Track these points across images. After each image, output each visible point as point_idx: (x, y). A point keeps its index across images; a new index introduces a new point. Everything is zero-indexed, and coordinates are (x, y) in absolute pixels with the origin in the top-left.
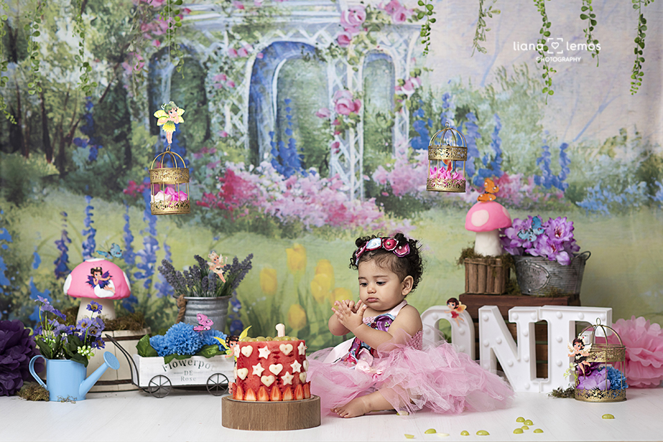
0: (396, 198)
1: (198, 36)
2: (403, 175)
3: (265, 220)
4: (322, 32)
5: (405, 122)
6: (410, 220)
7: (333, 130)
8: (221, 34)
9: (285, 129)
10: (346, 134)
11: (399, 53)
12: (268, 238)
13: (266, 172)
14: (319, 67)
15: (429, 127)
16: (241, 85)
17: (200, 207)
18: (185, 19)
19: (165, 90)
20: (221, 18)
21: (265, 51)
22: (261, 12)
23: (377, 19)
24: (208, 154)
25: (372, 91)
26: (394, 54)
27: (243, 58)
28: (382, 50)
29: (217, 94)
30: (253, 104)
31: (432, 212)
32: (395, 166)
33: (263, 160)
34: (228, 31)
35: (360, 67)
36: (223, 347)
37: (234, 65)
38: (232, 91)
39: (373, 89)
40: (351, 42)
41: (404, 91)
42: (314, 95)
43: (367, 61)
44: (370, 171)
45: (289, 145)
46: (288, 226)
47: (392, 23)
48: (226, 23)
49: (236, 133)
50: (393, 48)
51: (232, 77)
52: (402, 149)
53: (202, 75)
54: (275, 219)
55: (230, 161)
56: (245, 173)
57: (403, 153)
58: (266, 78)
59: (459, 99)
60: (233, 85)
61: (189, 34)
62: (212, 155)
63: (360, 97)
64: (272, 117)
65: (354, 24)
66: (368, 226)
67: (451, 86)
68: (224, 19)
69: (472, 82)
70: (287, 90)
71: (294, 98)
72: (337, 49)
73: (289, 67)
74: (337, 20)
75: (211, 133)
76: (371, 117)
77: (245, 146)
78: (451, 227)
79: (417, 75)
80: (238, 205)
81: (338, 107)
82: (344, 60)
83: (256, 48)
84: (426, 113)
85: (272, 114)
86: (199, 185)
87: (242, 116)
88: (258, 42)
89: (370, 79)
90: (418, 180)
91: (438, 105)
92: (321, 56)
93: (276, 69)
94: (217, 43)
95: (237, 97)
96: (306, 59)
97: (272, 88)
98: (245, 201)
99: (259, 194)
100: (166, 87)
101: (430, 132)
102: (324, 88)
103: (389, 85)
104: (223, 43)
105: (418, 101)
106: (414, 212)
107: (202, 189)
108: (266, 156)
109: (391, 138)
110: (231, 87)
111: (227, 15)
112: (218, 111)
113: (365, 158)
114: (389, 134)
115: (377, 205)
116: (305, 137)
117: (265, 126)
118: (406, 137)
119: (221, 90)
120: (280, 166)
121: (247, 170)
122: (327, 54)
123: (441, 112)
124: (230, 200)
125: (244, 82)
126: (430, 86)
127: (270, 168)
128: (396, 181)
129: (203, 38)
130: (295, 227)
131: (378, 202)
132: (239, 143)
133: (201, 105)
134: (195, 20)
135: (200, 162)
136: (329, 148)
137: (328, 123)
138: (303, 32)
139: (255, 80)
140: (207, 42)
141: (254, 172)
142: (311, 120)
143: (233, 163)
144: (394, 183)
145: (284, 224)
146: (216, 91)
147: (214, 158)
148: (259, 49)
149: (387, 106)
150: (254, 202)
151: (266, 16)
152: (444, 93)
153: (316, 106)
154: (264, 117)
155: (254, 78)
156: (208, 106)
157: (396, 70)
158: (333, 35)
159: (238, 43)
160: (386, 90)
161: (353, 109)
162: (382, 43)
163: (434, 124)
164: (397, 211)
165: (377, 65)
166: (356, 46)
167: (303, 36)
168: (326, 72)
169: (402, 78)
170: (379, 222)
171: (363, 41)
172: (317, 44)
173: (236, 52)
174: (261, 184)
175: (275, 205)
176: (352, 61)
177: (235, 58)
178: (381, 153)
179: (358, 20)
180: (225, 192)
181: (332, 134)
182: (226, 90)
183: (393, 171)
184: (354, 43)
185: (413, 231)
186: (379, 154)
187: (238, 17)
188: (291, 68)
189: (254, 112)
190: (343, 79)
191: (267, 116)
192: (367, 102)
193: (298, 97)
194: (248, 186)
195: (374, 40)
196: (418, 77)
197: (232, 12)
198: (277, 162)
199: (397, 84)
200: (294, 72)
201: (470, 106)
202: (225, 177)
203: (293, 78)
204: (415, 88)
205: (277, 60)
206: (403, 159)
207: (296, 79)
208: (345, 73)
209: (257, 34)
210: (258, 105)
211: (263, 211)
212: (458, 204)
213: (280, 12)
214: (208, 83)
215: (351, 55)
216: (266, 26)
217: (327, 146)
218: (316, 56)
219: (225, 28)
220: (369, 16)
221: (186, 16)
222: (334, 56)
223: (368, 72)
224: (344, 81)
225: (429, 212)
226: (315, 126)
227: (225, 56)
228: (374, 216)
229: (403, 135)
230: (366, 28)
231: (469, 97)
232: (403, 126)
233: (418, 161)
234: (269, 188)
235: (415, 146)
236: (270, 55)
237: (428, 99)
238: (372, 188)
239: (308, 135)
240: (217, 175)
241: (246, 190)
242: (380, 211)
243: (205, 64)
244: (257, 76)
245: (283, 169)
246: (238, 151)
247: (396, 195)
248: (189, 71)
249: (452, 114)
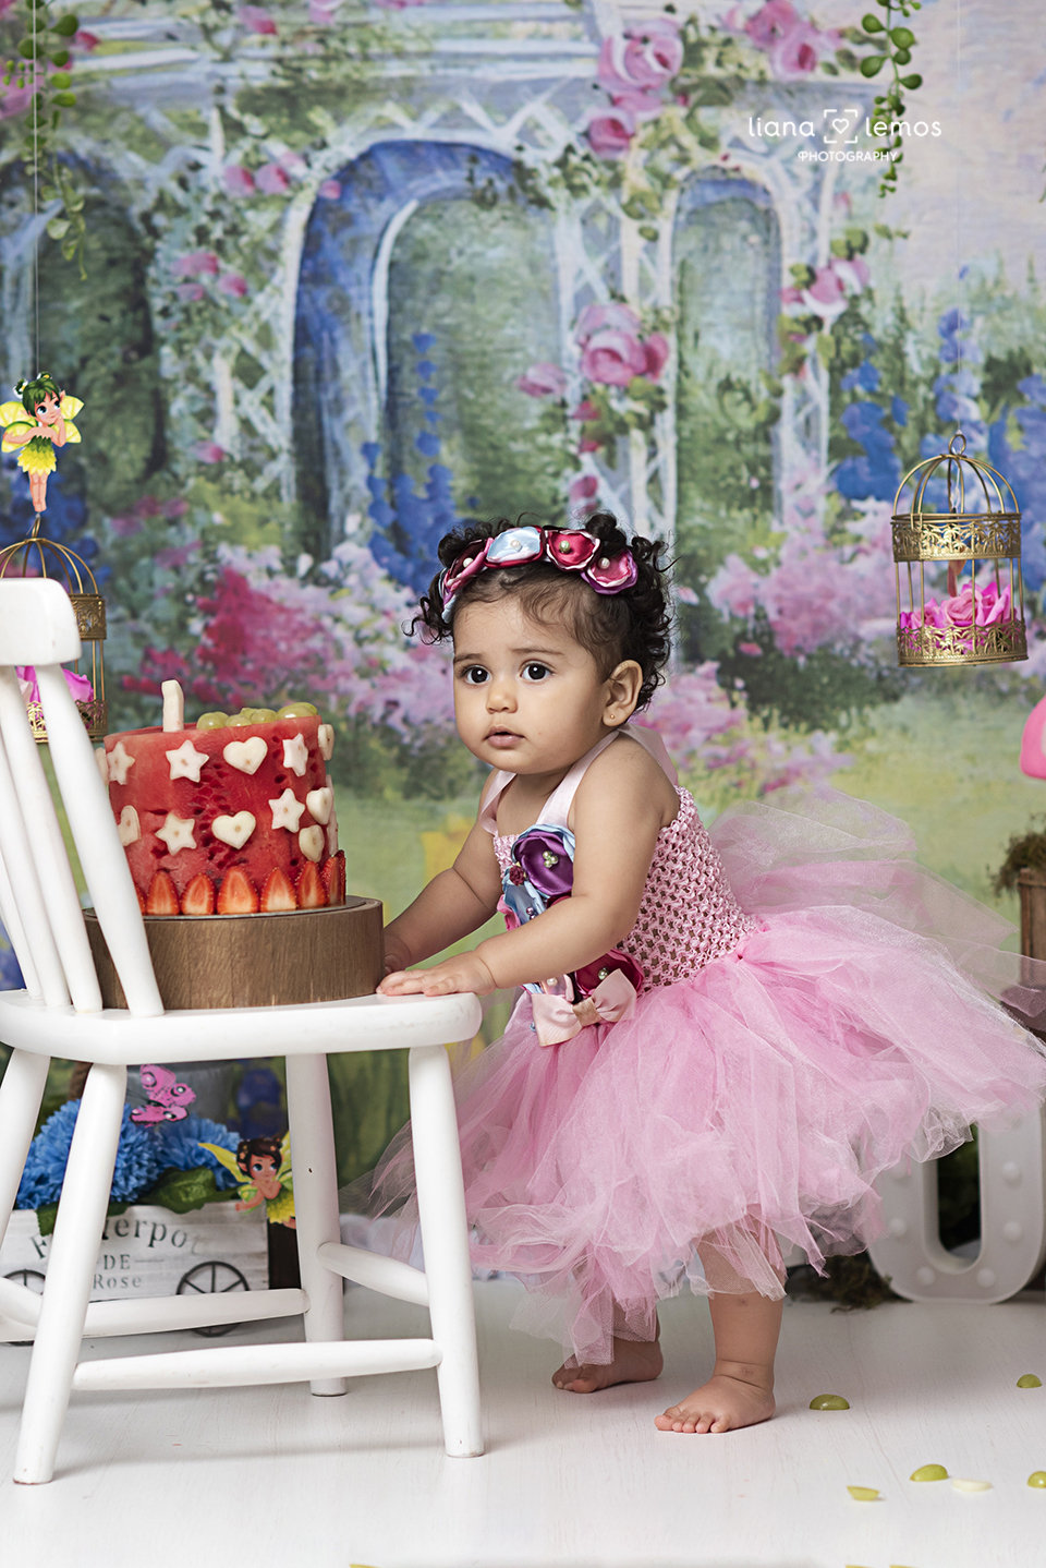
0: (787, 661)
1: (122, 124)
2: (810, 587)
3: (350, 737)
4: (535, 109)
5: (817, 410)
6: (833, 736)
7: (574, 435)
8: (201, 119)
9: (416, 433)
10: (619, 449)
11: (794, 177)
12: (360, 797)
13: (352, 580)
14: (526, 227)
15: (897, 426)
16: (268, 289)
17: (133, 695)
18: (79, 67)
19: (14, 309)
20: (200, 64)
21: (347, 175)
22: (334, 43)
23: (719, 63)
24: (161, 518)
25: (705, 307)
26: (775, 180)
27: (275, 197)
28: (737, 169)
29: (189, 321)
30: (309, 351)
31: (905, 708)
32: (783, 554)
33: (343, 538)
34: (222, 109)
35: (664, 226)
36: (228, 1175)
37: (244, 220)
38: (238, 308)
39: (706, 299)
40: (635, 142)
41: (813, 306)
42: (512, 321)
43: (688, 206)
44: (699, 572)
45: (430, 487)
46: (428, 758)
47: (770, 75)
48: (218, 82)
49: (253, 449)
50: (774, 161)
51: (239, 261)
52: (807, 498)
53: (137, 254)
54: (382, 737)
55: (233, 542)
56: (284, 581)
57: (809, 513)
58: (350, 263)
59: (997, 331)
60: (243, 290)
61: (92, 120)
62: (173, 522)
63: (666, 325)
64: (373, 395)
65: (644, 82)
66: (692, 754)
67: (968, 287)
68: (209, 68)
69: (1038, 275)
70: (419, 305)
71: (446, 330)
72: (587, 165)
73: (425, 228)
74: (586, 70)
75: (170, 449)
76: (701, 394)
77: (284, 492)
78: (971, 758)
79: (854, 250)
80: (262, 687)
81: (593, 358)
82: (611, 204)
83: (317, 165)
84: (885, 377)
85: (371, 384)
86: (130, 623)
87: (271, 392)
88: (324, 145)
89: (698, 265)
90: (861, 601)
91: (926, 352)
92: (533, 189)
93: (382, 234)
94: (186, 150)
95: (255, 328)
96: (485, 201)
97: (370, 297)
98: (283, 675)
99: (332, 652)
100: (16, 295)
101: (899, 442)
102: (544, 295)
103: (762, 284)
104: (206, 149)
105: (859, 337)
106: (846, 708)
107: (139, 637)
108: (352, 523)
109: (768, 462)
110: (236, 294)
111: (218, 56)
112: (193, 375)
113: (682, 528)
114: (762, 450)
115: (723, 685)
116: (478, 461)
117: (348, 426)
118: (818, 460)
119: (201, 304)
120: (399, 557)
121: (291, 571)
122: (552, 183)
123: (937, 375)
124: (234, 671)
125: (276, 280)
126: (898, 288)
127: (366, 565)
128: (787, 605)
129: (139, 131)
130: (451, 762)
131: (725, 677)
132: (261, 484)
133: (133, 355)
134: (112, 72)
135: (133, 548)
136: (561, 497)
137: (559, 412)
138: (473, 109)
139: (315, 271)
140: (152, 144)
141: (315, 578)
142: (501, 404)
143: (242, 550)
144: (780, 612)
145: (414, 752)
146: (186, 310)
147: (180, 531)
148: (326, 169)
149: (754, 355)
150: (314, 678)
151: (349, 56)
152: (946, 311)
153: (518, 356)
154: (345, 394)
155: (309, 263)
156: (158, 359)
157: (785, 233)
158: (572, 119)
159: (256, 149)
160: (752, 302)
161: (642, 365)
162: (737, 143)
163: (912, 414)
164: (791, 705)
165: (719, 219)
166: (652, 155)
167: (473, 125)
168: (550, 242)
169: (804, 261)
170: (731, 740)
171: (672, 139)
172: (520, 148)
173: (249, 179)
174: (337, 620)
175: (384, 688)
176: (638, 206)
177: (247, 198)
178: (735, 513)
179: (657, 67)
180: (216, 645)
181: (573, 449)
182: (216, 306)
183: (774, 571)
184: (642, 146)
185: (841, 772)
186: (729, 518)
187: (255, 59)
188: (435, 232)
189: (312, 374)
190: (607, 265)
191: (356, 393)
192: (690, 342)
193: (458, 327)
194: (294, 626)
195: (712, 134)
196: (858, 256)
197: (235, 43)
198: (390, 545)
199: (788, 281)
200: (443, 242)
201: (1032, 355)
202: (216, 594)
203: (443, 266)
204: (848, 293)
205: (388, 205)
206: (809, 531)
207: (451, 268)
208: (613, 248)
209: (319, 116)
210: (326, 355)
211: (343, 706)
212: (992, 682)
213: (397, 42)
214: (156, 282)
215: (633, 188)
216: (351, 88)
217: (556, 491)
218: (518, 191)
219: (212, 99)
220: (693, 53)
221: (83, 58)
222: (576, 190)
223: (692, 241)
224: (612, 274)
225: (897, 707)
226: (515, 425)
227: (214, 190)
228: (713, 723)
229: (808, 453)
230: (683, 94)
231: (1028, 322)
232: (807, 421)
233: (858, 539)
234: (365, 632)
235: (849, 488)
236: (363, 188)
237: (892, 331)
238: (706, 628)
239: (490, 454)
240: (191, 590)
241: (287, 639)
242: (733, 705)
243: (146, 218)
244: (321, 259)
245: (410, 569)
246: (259, 509)
247: (787, 653)
248: (94, 244)
249: (972, 381)
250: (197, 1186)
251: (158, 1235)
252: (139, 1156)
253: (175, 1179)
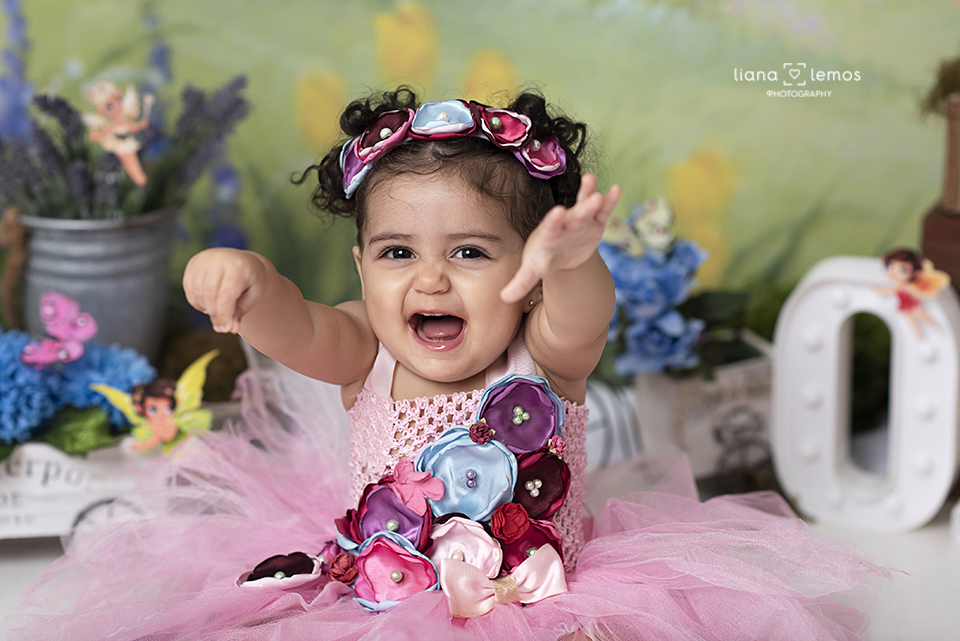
250: (87, 430)
251: (52, 471)
252: (29, 398)
253: (68, 420)
